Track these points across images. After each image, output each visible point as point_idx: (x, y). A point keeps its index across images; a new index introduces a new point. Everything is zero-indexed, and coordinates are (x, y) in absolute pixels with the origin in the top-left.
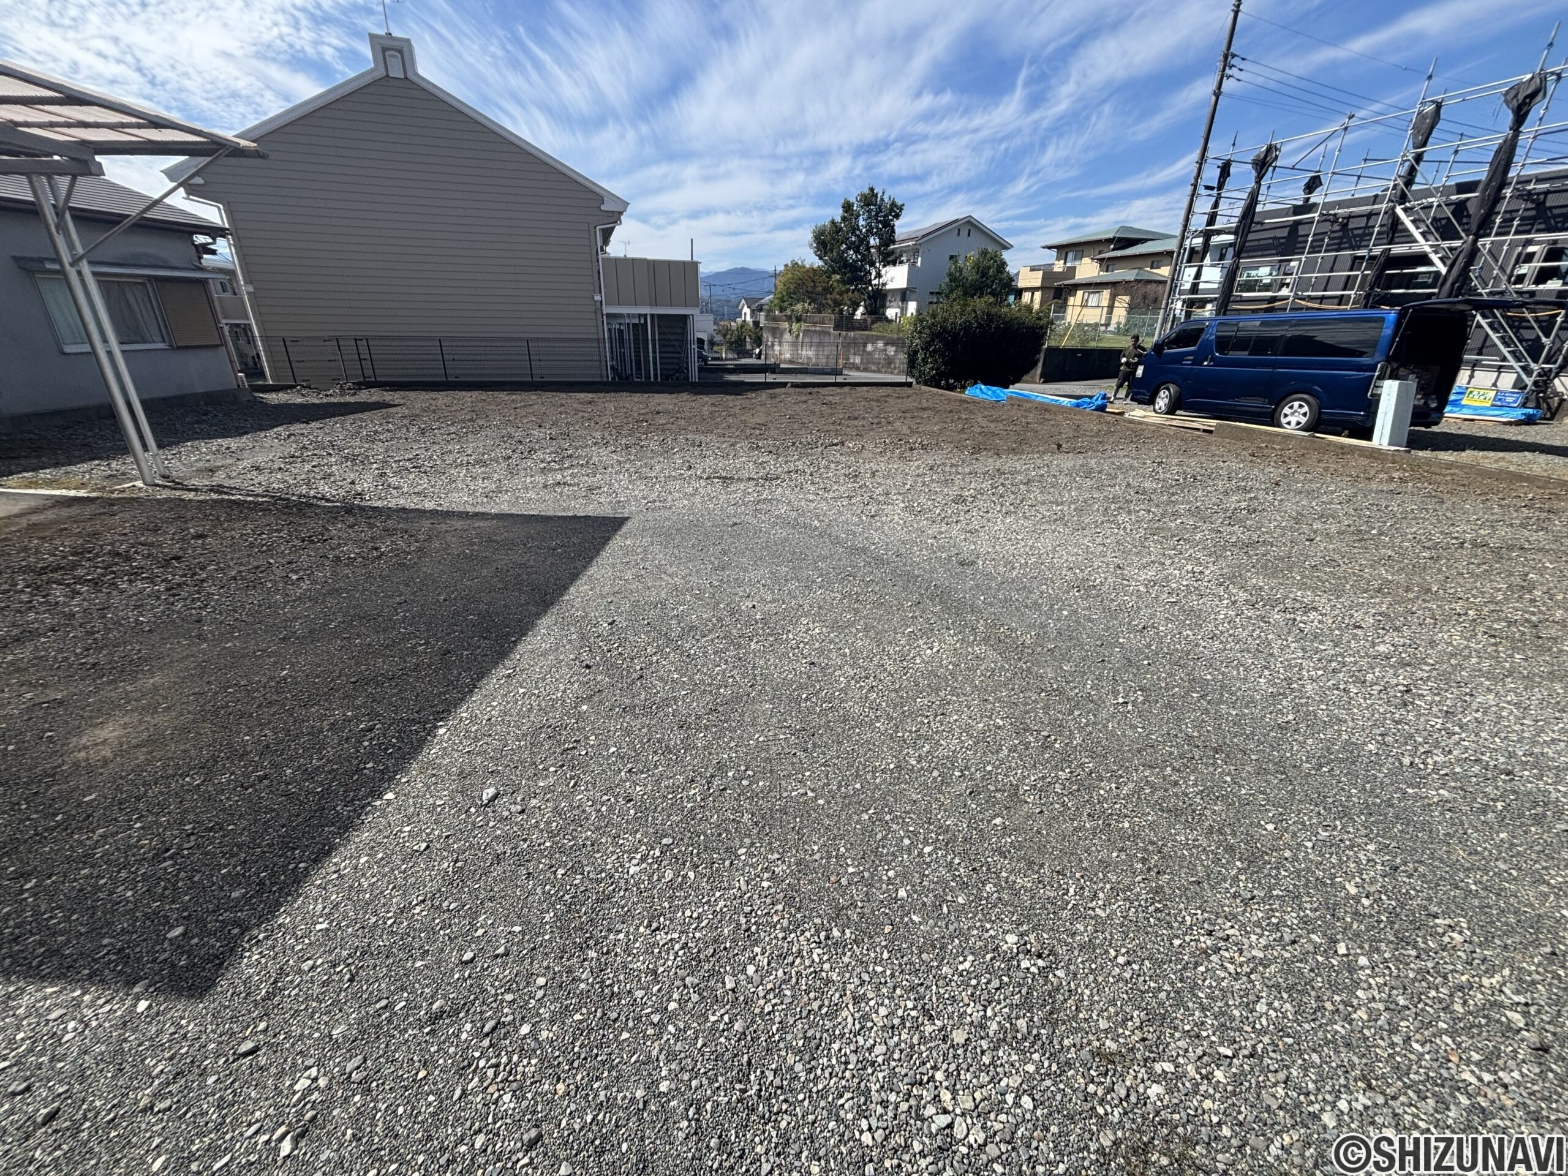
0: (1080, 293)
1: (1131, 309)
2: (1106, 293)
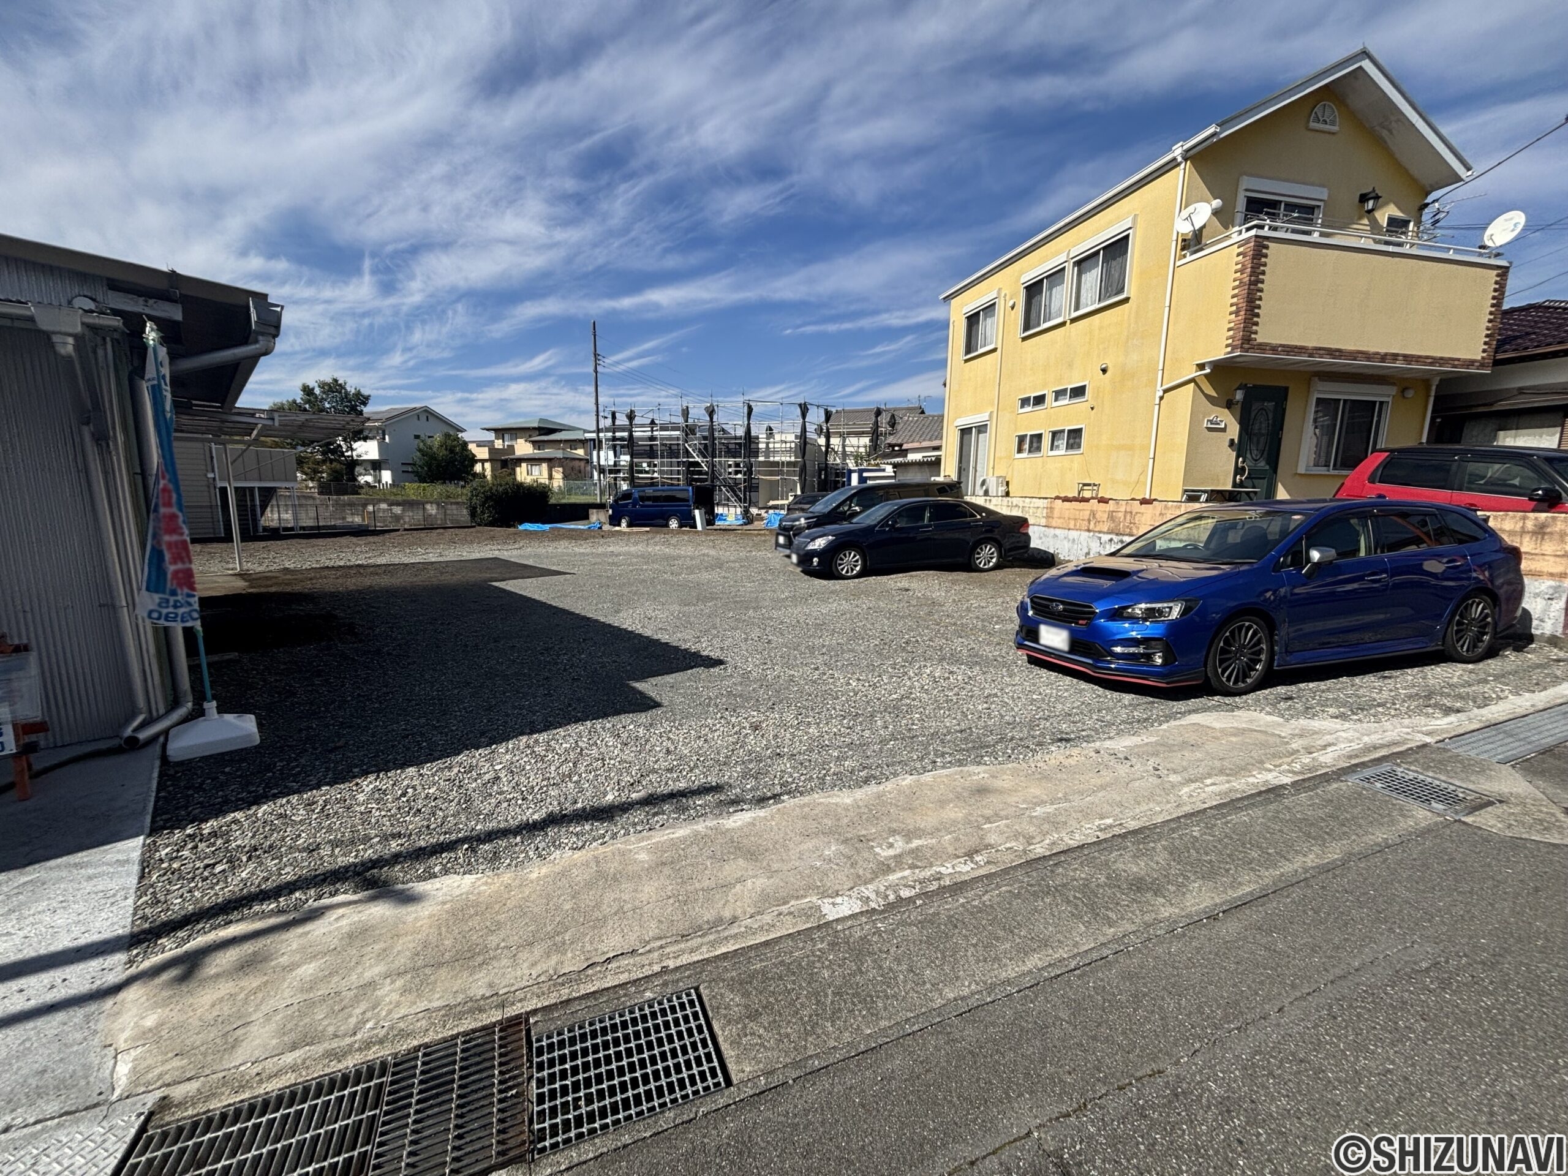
0: (524, 465)
1: (566, 477)
2: (545, 466)
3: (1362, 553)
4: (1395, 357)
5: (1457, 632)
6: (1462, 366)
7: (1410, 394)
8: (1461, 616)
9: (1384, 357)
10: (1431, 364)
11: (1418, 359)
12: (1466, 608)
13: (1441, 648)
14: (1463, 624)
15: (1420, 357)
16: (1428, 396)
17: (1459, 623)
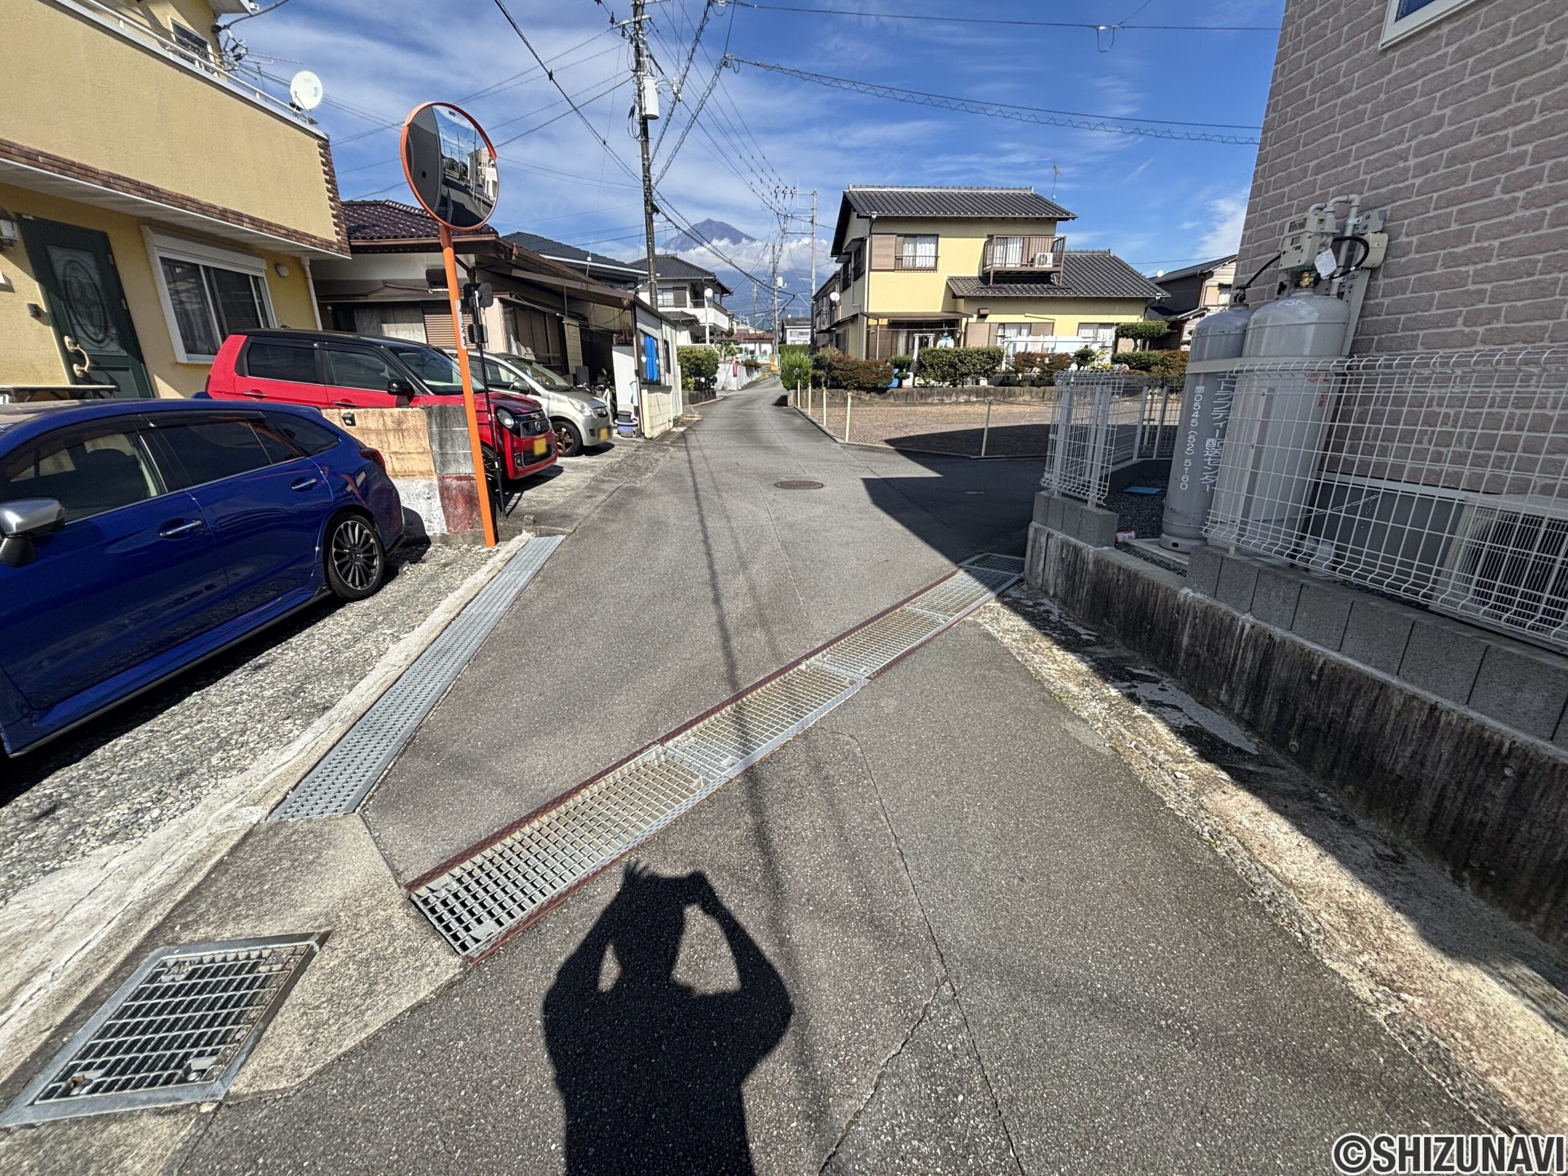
3: (153, 492)
4: (239, 217)
5: (341, 567)
6: (321, 246)
7: (285, 272)
8: (337, 546)
9: (224, 214)
10: (286, 236)
11: (269, 226)
12: (340, 534)
13: (329, 592)
14: (344, 555)
15: (269, 224)
16: (306, 278)
17: (339, 556)
